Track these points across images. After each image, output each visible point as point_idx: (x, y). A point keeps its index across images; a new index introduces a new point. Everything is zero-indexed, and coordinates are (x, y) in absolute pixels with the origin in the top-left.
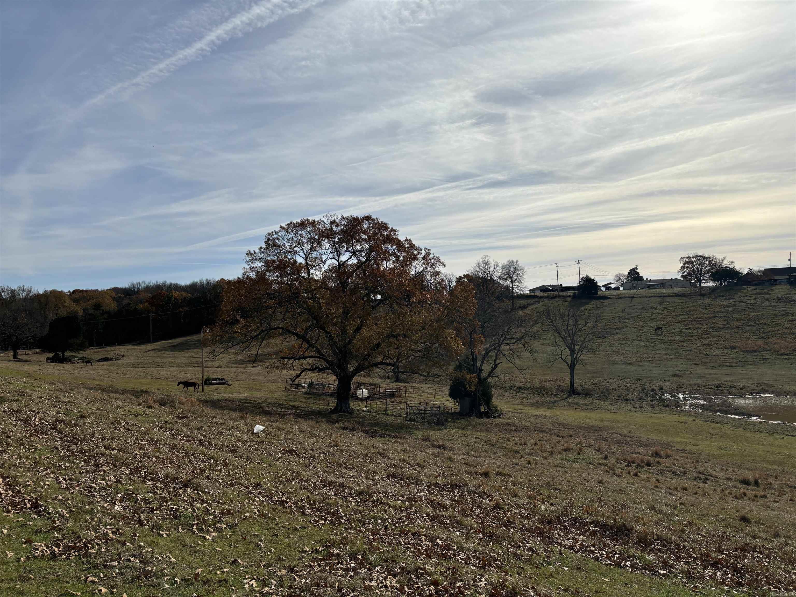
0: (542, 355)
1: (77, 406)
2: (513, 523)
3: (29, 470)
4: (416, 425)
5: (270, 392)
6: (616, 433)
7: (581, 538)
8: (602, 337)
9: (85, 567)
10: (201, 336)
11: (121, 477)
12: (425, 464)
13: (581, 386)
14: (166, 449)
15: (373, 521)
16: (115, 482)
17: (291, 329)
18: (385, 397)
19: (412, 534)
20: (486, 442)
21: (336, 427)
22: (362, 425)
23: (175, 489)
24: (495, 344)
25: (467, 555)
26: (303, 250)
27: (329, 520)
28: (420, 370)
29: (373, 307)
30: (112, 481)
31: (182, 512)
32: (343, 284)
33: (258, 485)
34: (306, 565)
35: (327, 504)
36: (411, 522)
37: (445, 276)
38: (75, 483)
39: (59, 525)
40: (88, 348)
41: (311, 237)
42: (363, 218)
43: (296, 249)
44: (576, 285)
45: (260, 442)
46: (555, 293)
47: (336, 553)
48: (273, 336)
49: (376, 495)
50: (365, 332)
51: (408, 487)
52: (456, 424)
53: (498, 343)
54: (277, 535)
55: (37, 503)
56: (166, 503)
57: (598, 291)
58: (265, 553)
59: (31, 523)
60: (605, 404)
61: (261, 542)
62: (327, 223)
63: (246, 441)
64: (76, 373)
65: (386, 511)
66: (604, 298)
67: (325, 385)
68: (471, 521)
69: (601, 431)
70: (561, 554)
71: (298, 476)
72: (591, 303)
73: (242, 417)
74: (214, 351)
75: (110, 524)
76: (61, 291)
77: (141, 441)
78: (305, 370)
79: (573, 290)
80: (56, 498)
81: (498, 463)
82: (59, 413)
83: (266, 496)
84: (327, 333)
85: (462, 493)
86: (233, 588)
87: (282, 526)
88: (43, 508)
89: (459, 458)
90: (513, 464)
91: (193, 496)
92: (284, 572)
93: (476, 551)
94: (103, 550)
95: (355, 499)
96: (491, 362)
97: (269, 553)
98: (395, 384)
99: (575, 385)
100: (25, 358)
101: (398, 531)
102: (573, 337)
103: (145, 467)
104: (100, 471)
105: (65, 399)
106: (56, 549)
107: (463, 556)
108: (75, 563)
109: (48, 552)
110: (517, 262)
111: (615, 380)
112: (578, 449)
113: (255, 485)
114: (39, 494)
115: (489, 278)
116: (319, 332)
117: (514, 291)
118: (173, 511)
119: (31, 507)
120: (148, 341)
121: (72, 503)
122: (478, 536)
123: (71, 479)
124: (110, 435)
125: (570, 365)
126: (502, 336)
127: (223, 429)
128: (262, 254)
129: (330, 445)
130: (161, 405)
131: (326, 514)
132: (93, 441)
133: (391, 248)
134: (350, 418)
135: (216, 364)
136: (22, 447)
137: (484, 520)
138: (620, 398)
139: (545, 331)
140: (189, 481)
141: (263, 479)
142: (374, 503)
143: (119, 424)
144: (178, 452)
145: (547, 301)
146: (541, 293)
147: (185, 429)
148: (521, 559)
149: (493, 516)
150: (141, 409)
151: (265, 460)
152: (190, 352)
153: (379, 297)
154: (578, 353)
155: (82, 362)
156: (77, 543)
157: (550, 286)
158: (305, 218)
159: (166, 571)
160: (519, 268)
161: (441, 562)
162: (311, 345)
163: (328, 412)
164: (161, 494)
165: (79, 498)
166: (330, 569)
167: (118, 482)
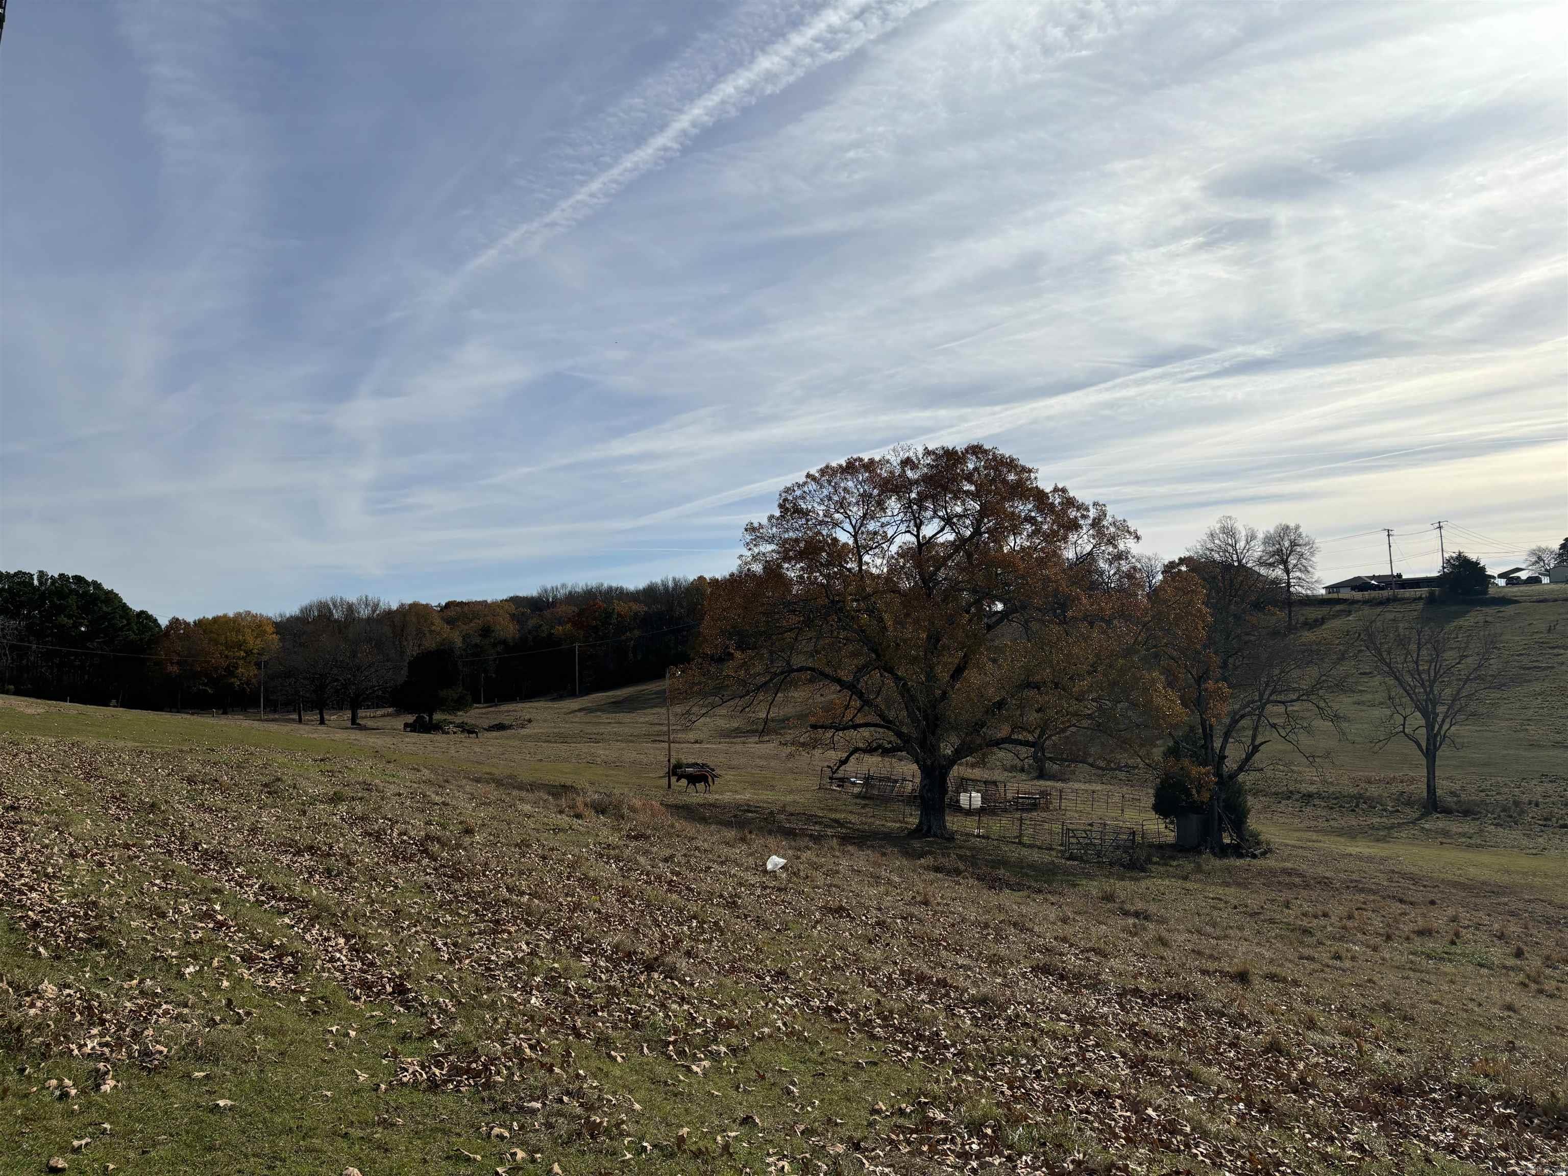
0: (1358, 726)
1: (458, 811)
2: (1313, 1085)
3: (387, 925)
4: (1085, 868)
5: (791, 792)
6: (1542, 901)
7: (1474, 1129)
8: (1500, 687)
9: (486, 1107)
10: (665, 684)
11: (537, 946)
12: (1109, 949)
13: (1453, 794)
14: (611, 897)
15: (1010, 1059)
16: (528, 954)
17: (827, 670)
18: (1017, 809)
19: (1092, 1092)
20: (1235, 907)
21: (921, 866)
22: (974, 864)
23: (632, 974)
24: (1253, 702)
25: (1214, 1146)
26: (849, 517)
27: (921, 1052)
28: (1090, 755)
29: (989, 627)
30: (523, 951)
31: (647, 1018)
32: (928, 580)
33: (781, 974)
34: (882, 1139)
35: (917, 1020)
36: (1089, 1066)
37: (1139, 561)
38: (463, 953)
39: (440, 1028)
40: (471, 706)
41: (865, 491)
42: (967, 450)
43: (837, 516)
44: (1435, 574)
45: (779, 890)
46: (1385, 593)
47: (939, 1118)
48: (795, 684)
49: (1012, 1007)
50: (973, 676)
51: (1076, 993)
52: (1171, 869)
53: (1260, 700)
54: (823, 1075)
55: (402, 984)
56: (618, 999)
57: (1488, 587)
58: (802, 1108)
59: (393, 1021)
60: (1514, 835)
61: (794, 1086)
62: (895, 464)
63: (753, 886)
64: (452, 751)
65: (1035, 1041)
66: (1503, 601)
67: (896, 781)
68: (1219, 1074)
69: (1504, 894)
70: (1428, 1160)
71: (856, 960)
72: (1472, 614)
73: (743, 840)
74: (688, 712)
75: (525, 1031)
76: (427, 605)
77: (568, 879)
78: (856, 750)
79: (1428, 587)
80: (433, 977)
81: (1267, 955)
82: (429, 823)
83: (799, 995)
84: (897, 678)
85: (1192, 1013)
86: (748, 1170)
87: (832, 1058)
88: (413, 994)
89: (1181, 938)
90: (1301, 958)
91: (664, 988)
92: (840, 1148)
93: (1233, 1141)
94: (516, 1078)
95: (971, 1013)
96: (1243, 739)
97: (809, 1109)
98: (1036, 782)
99: (1439, 792)
100: (370, 723)
101: (1063, 1083)
102: (1431, 687)
103: (577, 928)
104: (503, 931)
105: (437, 799)
106: (437, 1072)
107: (1206, 1149)
108: (469, 1100)
109: (424, 1075)
110: (1297, 527)
111: (1534, 782)
112: (1452, 932)
113: (776, 972)
114: (405, 968)
115: (1236, 564)
116: (881, 676)
117: (1292, 589)
118: (631, 1014)
119: (394, 992)
120: (573, 694)
121: (460, 988)
122: (1235, 1107)
123: (455, 945)
124: (515, 866)
125: (1424, 748)
126: (1267, 685)
127: (710, 861)
128: (774, 529)
129: (913, 902)
130: (597, 812)
131: (915, 1039)
132: (487, 876)
133: (1024, 508)
134: (947, 848)
135: (691, 736)
136: (374, 883)
137: (1246, 1075)
138: (1549, 823)
139: (1365, 674)
140: (656, 959)
141: (791, 962)
142: (1010, 1023)
143: (529, 846)
144: (633, 903)
145: (1366, 610)
146: (1354, 593)
147: (642, 860)
148: (1337, 1167)
149: (1267, 1068)
150: (563, 820)
151: (790, 924)
152: (644, 714)
153: (999, 607)
154: (1443, 721)
155: (462, 732)
156: (472, 1062)
157: (1374, 577)
158: (855, 457)
159: (625, 1127)
160: (1301, 542)
161: (1158, 1156)
162: (866, 702)
163: (902, 835)
164: (607, 981)
165: (470, 979)
166: (930, 1151)
167: (533, 953)
